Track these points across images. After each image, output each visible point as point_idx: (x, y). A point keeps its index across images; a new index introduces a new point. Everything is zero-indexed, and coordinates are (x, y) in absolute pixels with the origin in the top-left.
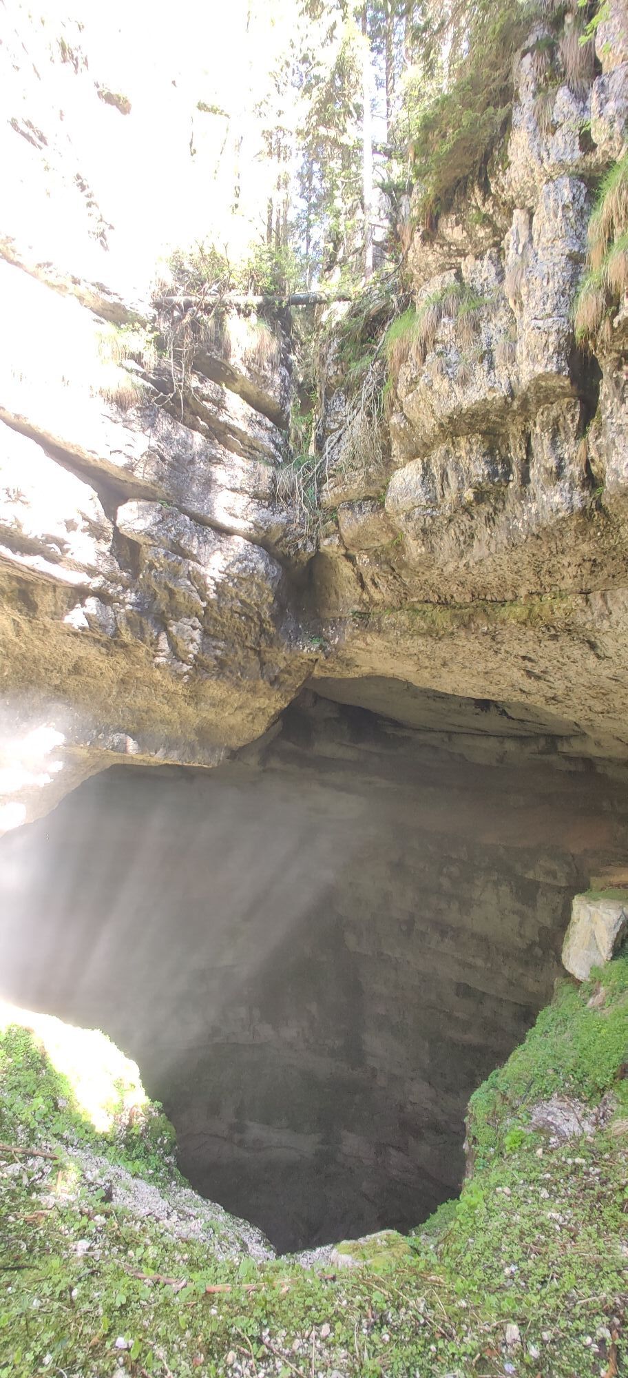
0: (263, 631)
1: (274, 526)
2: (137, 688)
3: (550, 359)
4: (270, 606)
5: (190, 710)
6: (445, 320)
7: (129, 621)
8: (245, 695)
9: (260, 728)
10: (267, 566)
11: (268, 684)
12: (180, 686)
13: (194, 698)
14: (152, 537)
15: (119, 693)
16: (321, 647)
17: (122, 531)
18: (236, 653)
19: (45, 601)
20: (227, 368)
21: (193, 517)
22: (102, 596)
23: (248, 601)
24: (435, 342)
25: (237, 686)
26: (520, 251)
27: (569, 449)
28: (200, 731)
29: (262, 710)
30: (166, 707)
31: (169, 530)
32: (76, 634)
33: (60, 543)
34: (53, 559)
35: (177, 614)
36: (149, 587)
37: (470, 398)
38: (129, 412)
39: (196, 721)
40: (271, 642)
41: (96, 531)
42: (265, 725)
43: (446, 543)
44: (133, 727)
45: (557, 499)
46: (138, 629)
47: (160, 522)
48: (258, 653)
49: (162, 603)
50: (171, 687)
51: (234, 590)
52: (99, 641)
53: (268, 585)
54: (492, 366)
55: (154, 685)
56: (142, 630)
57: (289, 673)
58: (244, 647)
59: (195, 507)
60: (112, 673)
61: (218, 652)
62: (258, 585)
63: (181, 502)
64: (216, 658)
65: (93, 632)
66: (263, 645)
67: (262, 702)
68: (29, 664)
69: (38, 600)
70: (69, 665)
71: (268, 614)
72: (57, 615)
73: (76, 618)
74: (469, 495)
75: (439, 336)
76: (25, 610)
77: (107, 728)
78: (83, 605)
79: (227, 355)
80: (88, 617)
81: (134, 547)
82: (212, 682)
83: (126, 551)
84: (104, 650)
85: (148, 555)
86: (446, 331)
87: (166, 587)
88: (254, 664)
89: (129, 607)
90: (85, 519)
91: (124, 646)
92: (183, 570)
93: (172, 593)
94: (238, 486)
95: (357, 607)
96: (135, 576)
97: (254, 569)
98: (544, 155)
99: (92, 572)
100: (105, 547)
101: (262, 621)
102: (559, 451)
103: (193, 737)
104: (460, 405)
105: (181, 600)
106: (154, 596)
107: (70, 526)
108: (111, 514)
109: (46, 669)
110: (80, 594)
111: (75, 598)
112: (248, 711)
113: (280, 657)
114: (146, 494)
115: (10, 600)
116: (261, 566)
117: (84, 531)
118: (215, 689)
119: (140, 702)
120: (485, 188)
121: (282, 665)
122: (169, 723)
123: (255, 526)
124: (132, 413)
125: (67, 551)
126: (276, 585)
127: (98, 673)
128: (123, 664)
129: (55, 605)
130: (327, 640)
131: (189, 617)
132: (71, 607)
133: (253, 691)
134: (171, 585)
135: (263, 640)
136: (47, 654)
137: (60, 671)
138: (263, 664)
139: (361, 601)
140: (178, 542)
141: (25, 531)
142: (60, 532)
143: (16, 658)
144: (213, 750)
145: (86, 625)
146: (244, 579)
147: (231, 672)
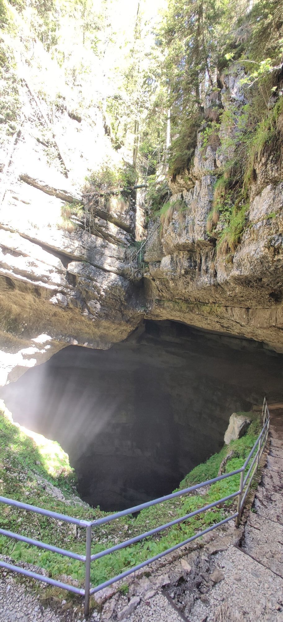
0: (122, 304)
1: (125, 269)
2: (76, 322)
3: (202, 235)
4: (124, 296)
5: (96, 330)
6: (175, 212)
7: (72, 301)
8: (117, 326)
9: (125, 336)
10: (122, 283)
11: (125, 322)
12: (91, 322)
13: (97, 326)
14: (80, 274)
15: (70, 323)
16: (145, 311)
17: (69, 272)
18: (112, 311)
19: (43, 294)
20: (109, 215)
21: (95, 266)
22: (62, 292)
23: (116, 295)
24: (172, 219)
25: (113, 323)
26: (197, 195)
27: (210, 264)
28: (101, 337)
29: (126, 331)
30: (87, 329)
31: (86, 271)
32: (53, 305)
33: (48, 277)
34: (45, 282)
35: (89, 299)
36: (79, 290)
37: (182, 240)
38: (72, 234)
39: (99, 333)
40: (126, 308)
41: (60, 272)
42: (127, 335)
43: (180, 283)
44: (75, 335)
45: (206, 280)
46: (75, 304)
47: (83, 269)
48: (121, 312)
49: (84, 295)
50: (88, 322)
51: (110, 291)
52: (62, 307)
53: (123, 289)
54: (187, 232)
55: (82, 321)
56: (77, 304)
57: (134, 319)
58: (115, 309)
59: (96, 263)
60: (67, 317)
61: (106, 312)
62: (119, 289)
63: (91, 261)
64: (104, 313)
65: (59, 304)
66: (122, 309)
67: (125, 328)
68: (39, 312)
69: (41, 292)
70: (52, 313)
71: (123, 299)
72: (47, 298)
73: (54, 300)
74: (183, 272)
75: (173, 217)
76: (37, 296)
77: (66, 335)
78: (56, 296)
79: (108, 211)
80: (57, 299)
81: (74, 277)
82: (104, 321)
83: (71, 278)
84: (63, 310)
85: (79, 279)
86: (175, 216)
87: (85, 290)
88: (119, 315)
89: (72, 297)
90: (56, 268)
91: (71, 309)
92: (91, 285)
93: (87, 292)
94: (112, 255)
95: (157, 298)
96: (74, 286)
97: (117, 284)
98: (203, 167)
99: (59, 285)
100: (64, 277)
101: (121, 301)
102: (207, 264)
103: (98, 339)
104: (178, 242)
105: (91, 294)
106: (81, 293)
107: (51, 271)
108: (66, 266)
109: (44, 314)
110: (55, 292)
111: (53, 293)
112: (119, 331)
113: (130, 313)
114: (78, 259)
115: (32, 292)
116: (120, 283)
117: (56, 272)
118: (105, 323)
119: (77, 326)
120: (188, 170)
121: (131, 316)
122: (89, 334)
123: (118, 269)
124: (73, 234)
125: (50, 279)
126: (126, 289)
127: (62, 316)
128: (71, 314)
129: (47, 295)
130: (147, 308)
131: (94, 300)
132: (52, 296)
133: (120, 324)
134: (87, 290)
135: (122, 307)
136: (45, 309)
137: (49, 315)
138: (123, 315)
139: (159, 295)
140: (89, 276)
141: (35, 274)
142: (47, 274)
143: (34, 310)
144: (106, 344)
145: (57, 302)
146: (114, 288)
147: (110, 318)
